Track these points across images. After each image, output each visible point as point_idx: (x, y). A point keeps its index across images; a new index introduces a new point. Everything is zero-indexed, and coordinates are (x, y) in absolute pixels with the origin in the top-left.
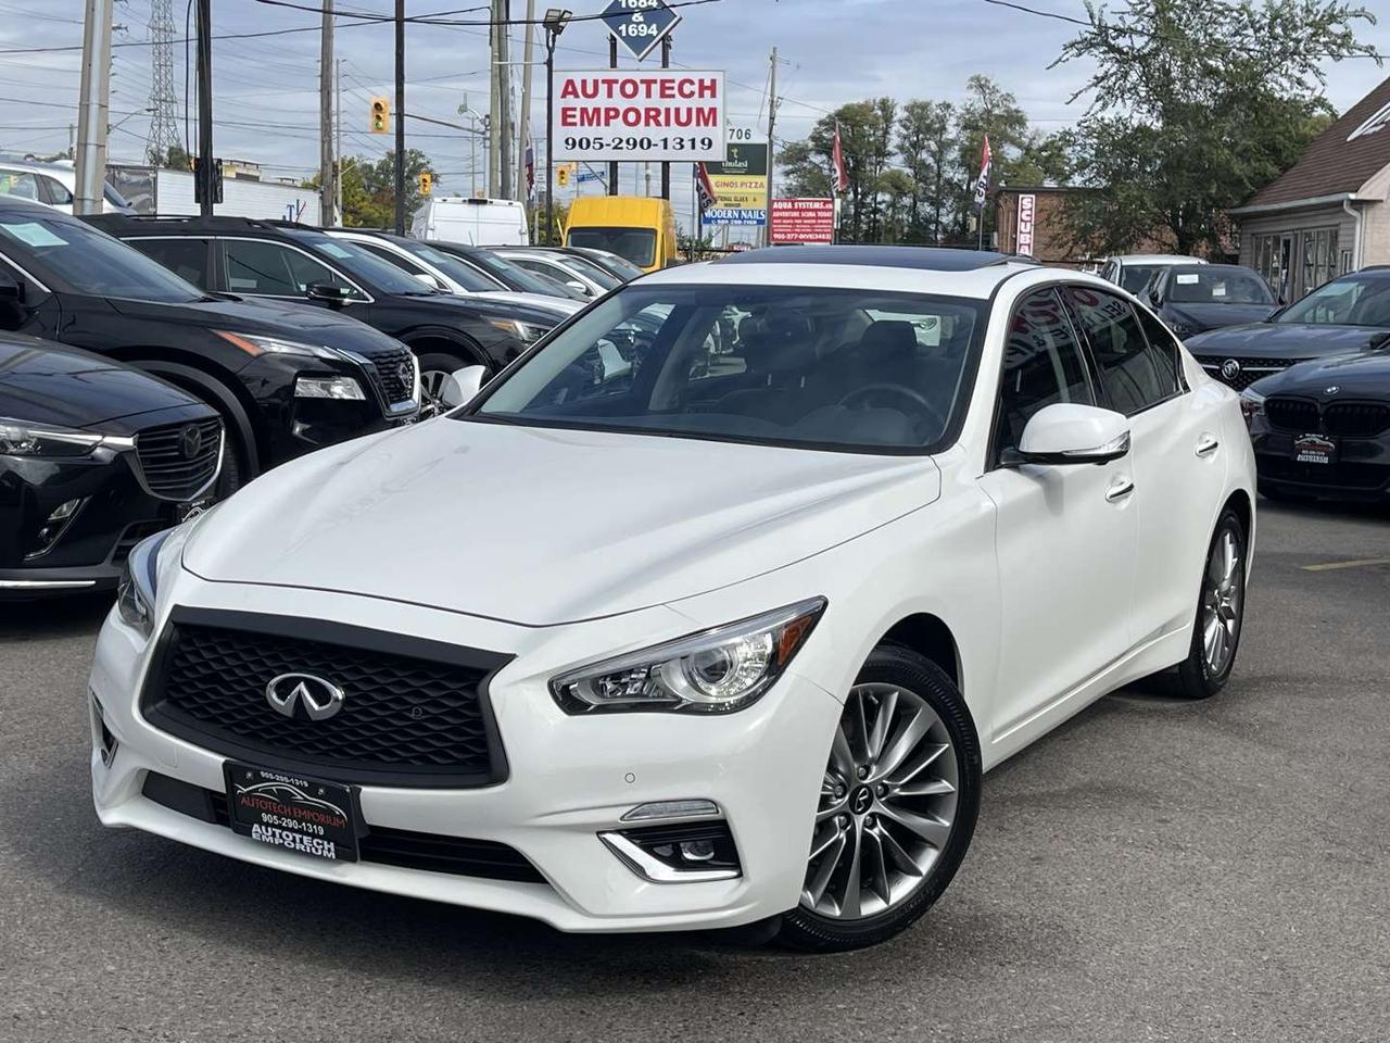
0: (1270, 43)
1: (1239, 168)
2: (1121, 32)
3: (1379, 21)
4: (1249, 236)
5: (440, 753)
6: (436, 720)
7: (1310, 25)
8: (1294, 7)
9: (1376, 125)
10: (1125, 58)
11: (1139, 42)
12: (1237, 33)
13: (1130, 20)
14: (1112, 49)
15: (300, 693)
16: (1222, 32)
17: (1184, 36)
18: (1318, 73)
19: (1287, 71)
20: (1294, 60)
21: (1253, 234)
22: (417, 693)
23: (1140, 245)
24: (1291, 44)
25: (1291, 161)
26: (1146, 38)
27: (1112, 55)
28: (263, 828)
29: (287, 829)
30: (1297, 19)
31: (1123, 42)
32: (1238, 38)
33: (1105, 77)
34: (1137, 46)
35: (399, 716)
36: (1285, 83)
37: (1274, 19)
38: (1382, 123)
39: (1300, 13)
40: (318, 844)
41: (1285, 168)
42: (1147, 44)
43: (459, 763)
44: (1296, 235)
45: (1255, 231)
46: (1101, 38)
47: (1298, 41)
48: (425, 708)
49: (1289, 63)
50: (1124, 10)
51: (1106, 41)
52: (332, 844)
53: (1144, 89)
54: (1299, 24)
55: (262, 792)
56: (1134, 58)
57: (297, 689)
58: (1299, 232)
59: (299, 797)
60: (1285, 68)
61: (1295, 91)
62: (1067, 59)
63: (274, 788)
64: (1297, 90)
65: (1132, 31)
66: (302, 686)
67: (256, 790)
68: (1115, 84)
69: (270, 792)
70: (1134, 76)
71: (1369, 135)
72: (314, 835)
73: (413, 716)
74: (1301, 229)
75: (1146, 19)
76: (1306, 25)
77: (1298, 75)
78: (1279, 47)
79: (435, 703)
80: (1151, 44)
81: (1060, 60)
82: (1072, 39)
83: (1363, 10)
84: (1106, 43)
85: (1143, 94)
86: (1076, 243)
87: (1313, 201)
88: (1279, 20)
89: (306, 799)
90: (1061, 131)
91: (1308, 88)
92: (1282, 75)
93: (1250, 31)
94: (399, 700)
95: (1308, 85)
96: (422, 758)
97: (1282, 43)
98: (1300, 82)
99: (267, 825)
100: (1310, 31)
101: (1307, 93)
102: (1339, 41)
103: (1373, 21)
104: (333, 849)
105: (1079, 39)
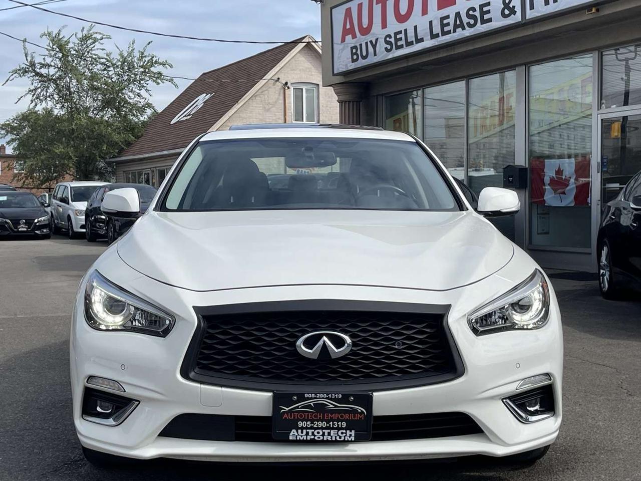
0: (122, 75)
1: (116, 137)
2: (43, 66)
3: (174, 67)
4: (122, 172)
5: (414, 367)
6: (410, 347)
7: (142, 67)
8: (134, 57)
9: (185, 116)
10: (46, 80)
11: (52, 71)
12: (105, 70)
13: (48, 60)
14: (37, 74)
15: (324, 342)
16: (98, 68)
17: (77, 70)
18: (147, 90)
19: (132, 89)
20: (134, 84)
21: (124, 172)
22: (397, 334)
23: (64, 178)
24: (133, 76)
25: (140, 134)
26: (57, 69)
27: (37, 78)
28: (300, 431)
29: (318, 428)
30: (135, 64)
31: (44, 71)
32: (106, 72)
33: (36, 89)
34: (51, 74)
35: (387, 348)
36: (131, 95)
37: (123, 62)
38: (189, 115)
39: (136, 60)
40: (342, 433)
41: (138, 137)
42: (56, 72)
43: (426, 370)
44: (153, 171)
45: (125, 170)
46: (30, 69)
47: (136, 75)
48: (403, 341)
49: (132, 85)
50: (45, 54)
51: (34, 70)
52: (353, 431)
53: (57, 96)
54: (136, 66)
55: (301, 408)
56: (50, 80)
57: (322, 340)
58: (154, 169)
59: (331, 406)
60: (131, 88)
61: (136, 99)
62: (13, 79)
63: (312, 404)
64: (137, 99)
65: (49, 66)
66: (325, 338)
67: (297, 407)
68: (40, 93)
69: (309, 407)
70: (51, 90)
71: (183, 121)
72: (338, 429)
73: (396, 347)
74: (155, 167)
75: (57, 60)
76: (140, 66)
77: (138, 91)
78: (127, 77)
79: (409, 338)
80: (58, 73)
81: (8, 79)
82: (14, 68)
83: (166, 61)
84: (34, 71)
85: (57, 99)
86: (27, 179)
87: (166, 152)
88: (126, 63)
89: (336, 406)
90: (12, 118)
91: (143, 98)
92: (129, 91)
93: (112, 69)
94: (387, 339)
95: (144, 97)
96: (402, 371)
97: (128, 75)
98: (139, 95)
99: (302, 429)
100: (142, 70)
101: (142, 100)
102: (156, 76)
103: (171, 66)
104: (353, 435)
105: (18, 68)
